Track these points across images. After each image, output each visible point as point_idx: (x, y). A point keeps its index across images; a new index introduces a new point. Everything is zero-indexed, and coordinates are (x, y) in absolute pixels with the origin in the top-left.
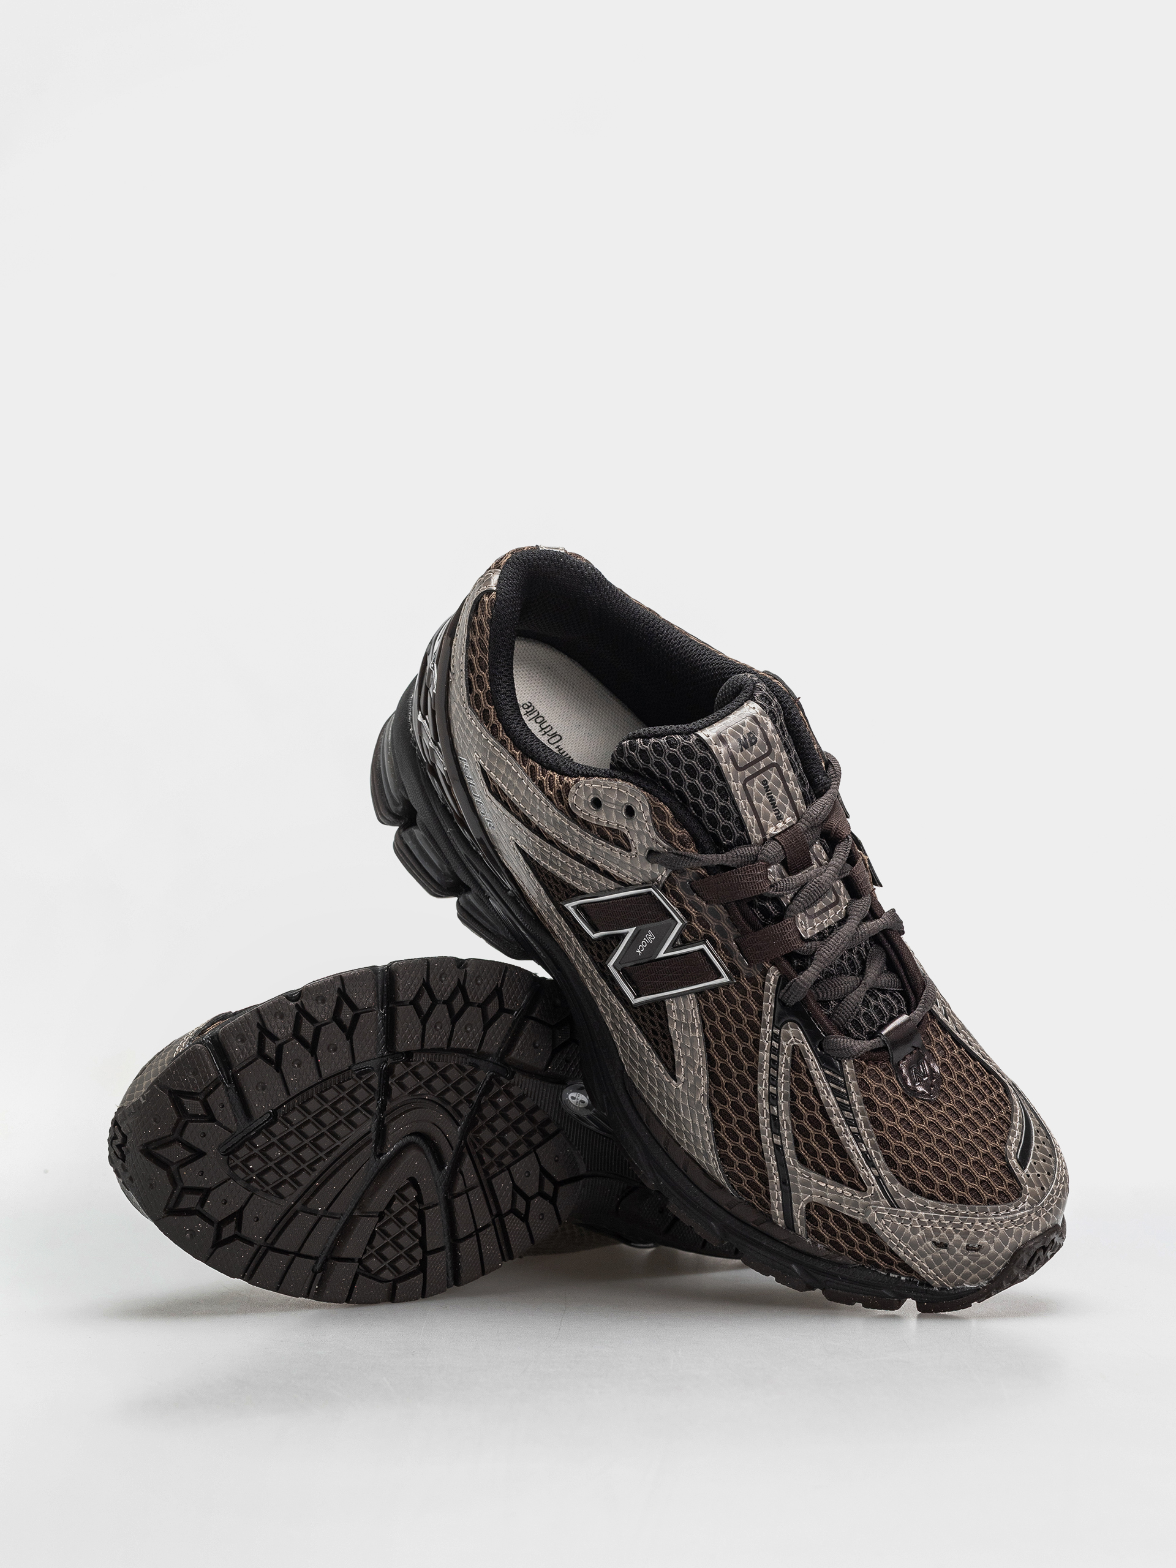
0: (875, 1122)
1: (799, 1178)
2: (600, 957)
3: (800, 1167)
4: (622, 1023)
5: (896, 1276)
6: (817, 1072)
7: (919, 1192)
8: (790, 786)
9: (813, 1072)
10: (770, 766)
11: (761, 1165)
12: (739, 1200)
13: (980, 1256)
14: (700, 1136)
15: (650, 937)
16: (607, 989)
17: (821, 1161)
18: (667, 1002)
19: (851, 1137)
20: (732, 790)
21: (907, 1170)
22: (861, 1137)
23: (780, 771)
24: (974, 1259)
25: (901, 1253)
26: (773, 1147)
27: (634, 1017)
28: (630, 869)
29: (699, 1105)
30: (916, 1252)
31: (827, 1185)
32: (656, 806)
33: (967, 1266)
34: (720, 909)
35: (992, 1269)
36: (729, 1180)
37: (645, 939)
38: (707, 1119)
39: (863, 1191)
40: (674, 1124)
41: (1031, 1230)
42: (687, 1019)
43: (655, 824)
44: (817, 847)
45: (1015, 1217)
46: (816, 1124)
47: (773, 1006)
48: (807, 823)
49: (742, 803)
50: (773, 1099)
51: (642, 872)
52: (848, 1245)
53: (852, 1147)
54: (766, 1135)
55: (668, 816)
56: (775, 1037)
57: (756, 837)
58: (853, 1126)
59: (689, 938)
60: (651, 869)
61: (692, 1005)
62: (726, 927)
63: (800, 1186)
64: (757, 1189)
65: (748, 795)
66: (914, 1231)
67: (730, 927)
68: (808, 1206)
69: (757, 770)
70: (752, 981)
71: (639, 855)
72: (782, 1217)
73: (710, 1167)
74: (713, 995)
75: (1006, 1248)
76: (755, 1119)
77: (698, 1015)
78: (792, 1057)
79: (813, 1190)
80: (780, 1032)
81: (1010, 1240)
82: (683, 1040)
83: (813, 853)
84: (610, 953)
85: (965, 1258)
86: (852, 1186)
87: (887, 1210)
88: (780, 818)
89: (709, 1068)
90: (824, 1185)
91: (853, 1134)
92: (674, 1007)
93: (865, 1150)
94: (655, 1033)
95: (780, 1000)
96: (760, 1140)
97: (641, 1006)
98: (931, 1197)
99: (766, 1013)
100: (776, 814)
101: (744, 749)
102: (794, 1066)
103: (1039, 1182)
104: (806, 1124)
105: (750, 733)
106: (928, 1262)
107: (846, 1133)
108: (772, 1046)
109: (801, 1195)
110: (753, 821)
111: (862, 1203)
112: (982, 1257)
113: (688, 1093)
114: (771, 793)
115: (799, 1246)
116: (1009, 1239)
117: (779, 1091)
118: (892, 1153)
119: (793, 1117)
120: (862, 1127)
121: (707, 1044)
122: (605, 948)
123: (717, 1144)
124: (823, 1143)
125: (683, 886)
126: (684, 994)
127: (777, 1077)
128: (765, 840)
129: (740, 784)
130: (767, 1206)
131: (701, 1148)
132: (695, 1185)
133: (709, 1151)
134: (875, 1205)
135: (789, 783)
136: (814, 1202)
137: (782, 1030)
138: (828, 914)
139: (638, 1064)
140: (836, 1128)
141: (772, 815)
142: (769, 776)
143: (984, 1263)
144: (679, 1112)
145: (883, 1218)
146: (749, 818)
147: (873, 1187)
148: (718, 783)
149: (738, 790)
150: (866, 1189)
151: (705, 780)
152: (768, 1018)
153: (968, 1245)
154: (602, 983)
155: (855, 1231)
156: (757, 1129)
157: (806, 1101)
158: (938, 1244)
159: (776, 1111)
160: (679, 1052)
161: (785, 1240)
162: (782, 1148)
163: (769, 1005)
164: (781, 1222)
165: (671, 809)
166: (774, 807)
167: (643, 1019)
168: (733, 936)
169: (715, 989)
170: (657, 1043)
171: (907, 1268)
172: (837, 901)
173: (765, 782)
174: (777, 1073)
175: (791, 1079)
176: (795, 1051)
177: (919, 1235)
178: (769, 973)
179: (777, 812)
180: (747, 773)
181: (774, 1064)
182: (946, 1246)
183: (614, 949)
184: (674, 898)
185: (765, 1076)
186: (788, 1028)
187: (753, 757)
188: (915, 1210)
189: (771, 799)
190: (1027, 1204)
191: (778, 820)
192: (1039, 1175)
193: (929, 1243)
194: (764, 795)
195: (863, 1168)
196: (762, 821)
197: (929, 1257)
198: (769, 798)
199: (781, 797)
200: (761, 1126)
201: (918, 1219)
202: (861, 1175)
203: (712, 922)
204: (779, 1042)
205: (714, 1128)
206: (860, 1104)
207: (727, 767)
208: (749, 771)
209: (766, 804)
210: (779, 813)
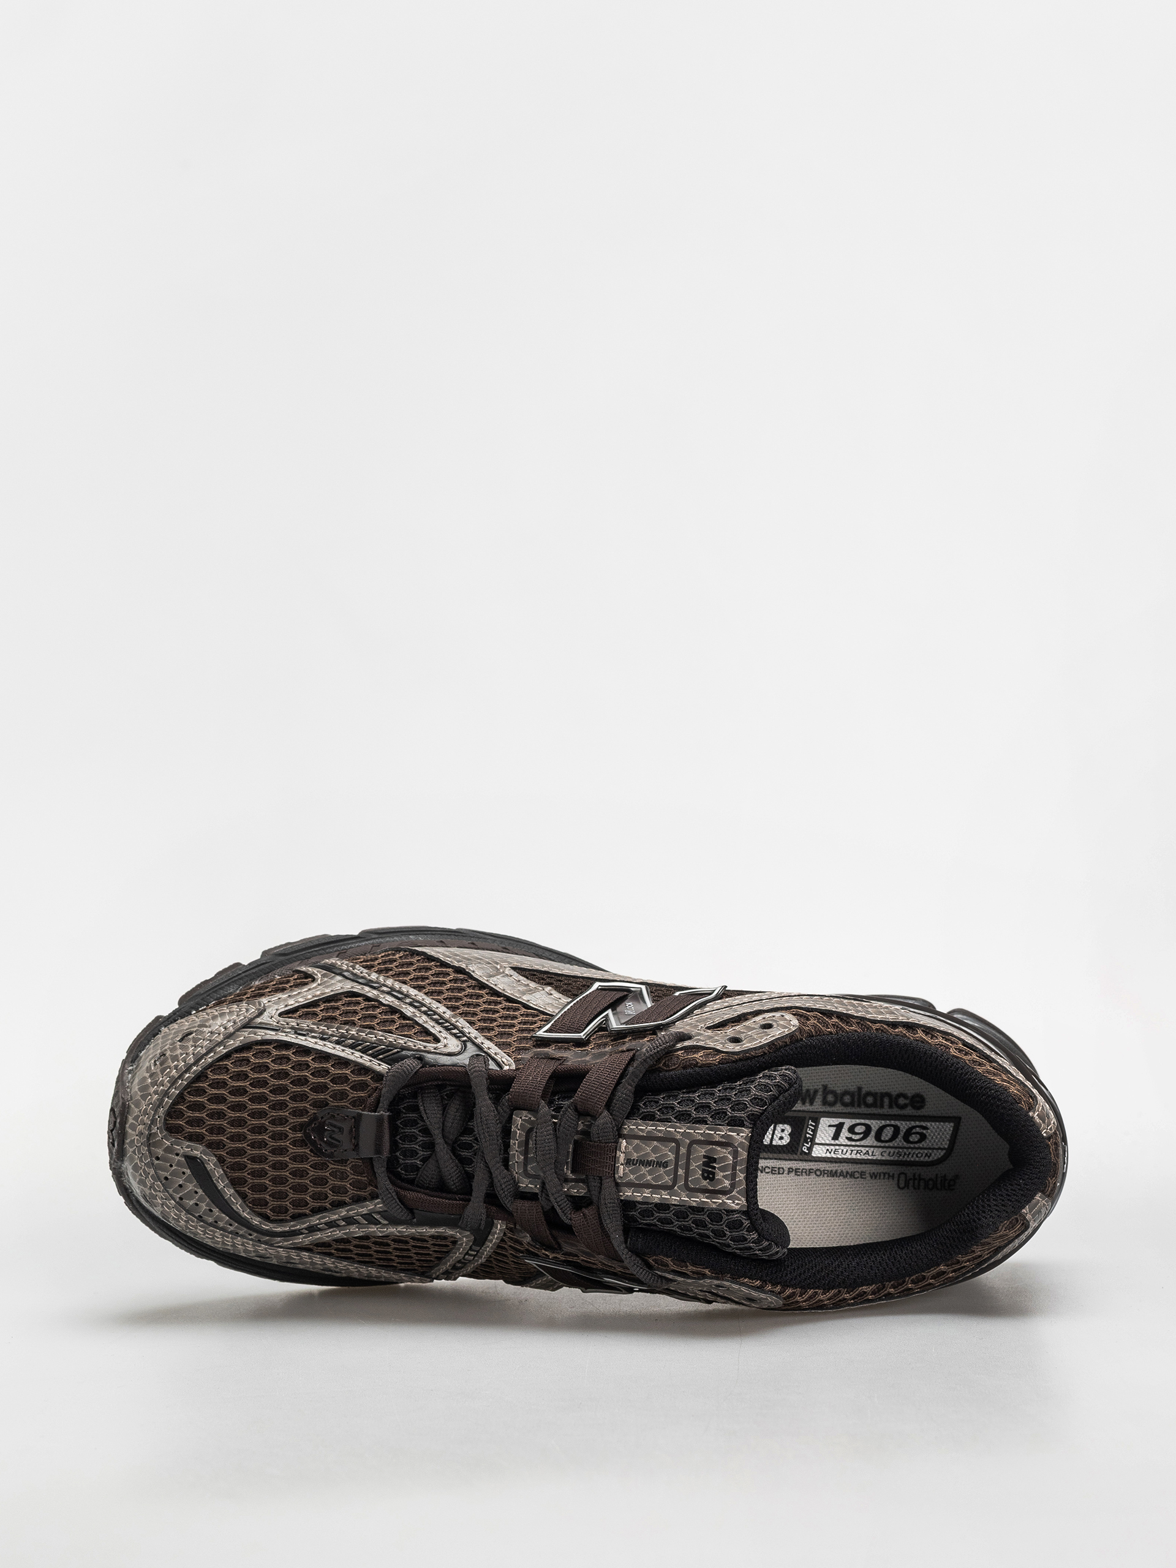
7: (238, 1050)
10: (675, 1180)
20: (679, 1124)
21: (264, 1054)
23: (665, 1187)
48: (608, 1191)
49: (661, 1128)
57: (629, 1127)
65: (666, 1139)
69: (679, 1163)
88: (629, 1162)
98: (226, 1056)
100: (634, 1160)
103: (166, 1160)
105: (714, 1177)
110: (642, 1131)
128: (621, 1134)
129: (679, 1137)
135: (650, 1192)
141: (635, 1156)
142: (668, 1174)
146: (645, 1128)
149: (676, 1131)
166: (641, 1162)
173: (665, 1165)
179: (635, 1162)
180: (683, 1150)
187: (693, 1166)
189: (649, 1163)
190: (155, 1130)
191: (628, 1159)
192: (171, 1166)
194: (656, 1157)
196: (636, 1142)
198: (651, 1161)
199: (644, 1175)
207: (701, 1131)
208: (684, 1153)
209: (647, 1154)
210: (633, 1164)
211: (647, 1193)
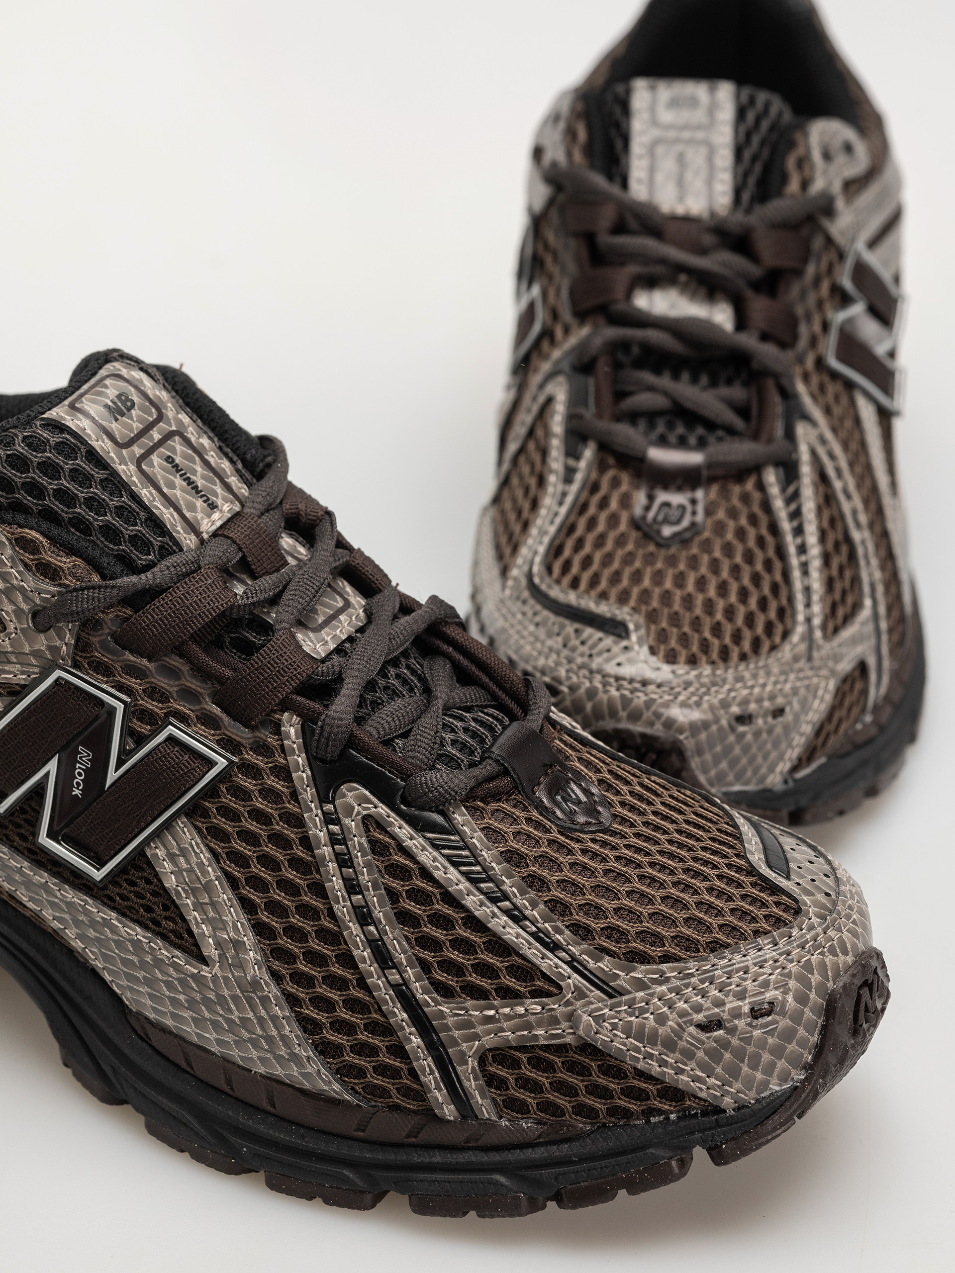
0: (534, 882)
1: (450, 1021)
2: (24, 838)
3: (445, 1003)
4: (93, 924)
5: (662, 1118)
6: (413, 841)
7: (645, 959)
8: (212, 461)
9: (408, 843)
10: (169, 435)
11: (386, 1030)
12: (372, 1110)
13: (777, 1022)
14: (274, 1033)
15: (85, 757)
16: (53, 883)
17: (474, 978)
18: (149, 853)
19: (505, 918)
20: (123, 477)
21: (611, 932)
22: (520, 912)
23: (187, 442)
24: (771, 1033)
25: (655, 1069)
26: (391, 992)
27: (109, 902)
28: (15, 660)
29: (255, 985)
30: (678, 1055)
31: (497, 1011)
32: (17, 536)
33: (763, 1048)
34: (175, 661)
35: (802, 1043)
36: (344, 1081)
37: (78, 765)
38: (276, 998)
39: (557, 995)
40: (229, 1038)
41: (837, 956)
42: (188, 862)
43: (26, 565)
44: (287, 542)
45: (807, 942)
46: (445, 923)
47: (309, 773)
48: (256, 505)
49: (146, 493)
50: (364, 917)
51: (36, 654)
52: (568, 1098)
53: (511, 932)
54: (376, 980)
55: (41, 542)
56: (329, 819)
57: (189, 541)
58: (501, 901)
59: (145, 729)
60: (45, 642)
61: (186, 833)
62: (194, 684)
63: (456, 1034)
64: (394, 1074)
65: (150, 481)
66: (661, 1020)
67: (198, 684)
68: (482, 1061)
69: (151, 444)
70: (262, 749)
71: (22, 629)
72: (450, 1101)
73: (306, 1076)
74: (213, 803)
75: (813, 995)
76: (347, 960)
77: (201, 846)
78: (367, 837)
79: (479, 1029)
80: (335, 807)
81: (813, 980)
82: (195, 897)
83: (285, 550)
84: (35, 824)
85: (757, 1033)
86: (537, 993)
87: (606, 1006)
88: (213, 506)
89: (250, 920)
90: (492, 1013)
91: (507, 912)
92: (161, 853)
93: (534, 929)
94: (149, 910)
95: (315, 758)
96: (367, 989)
97: (112, 877)
98: (666, 958)
99: (302, 789)
100: (205, 502)
101: (119, 417)
102: (378, 848)
103: (818, 888)
104: (428, 929)
105: (120, 395)
106: (702, 1066)
107: (494, 915)
108: (331, 834)
109: (464, 1046)
110: (172, 516)
111: (563, 1013)
112: (784, 1023)
113: (233, 974)
114: (185, 474)
115: (491, 1139)
116: (810, 979)
117: (368, 898)
118: (580, 918)
119: (403, 929)
120: (516, 896)
121: (233, 883)
122: (25, 820)
123: (305, 1032)
124: (466, 947)
125: (104, 646)
126: (168, 825)
127: (357, 877)
128: (202, 541)
129: (132, 467)
130: (420, 1094)
131: (283, 1052)
132: (297, 1124)
133: (297, 1050)
134: (584, 1006)
135: (208, 454)
136: (490, 1050)
137: (337, 802)
138: (340, 622)
139: (140, 974)
140: (477, 913)
141: (199, 503)
142: (173, 450)
143: (788, 1035)
144: (230, 1011)
145: (604, 1021)
146: (167, 515)
147: (570, 981)
148: (99, 475)
149: (132, 476)
150: (560, 988)
151: (76, 475)
152: (308, 794)
153: (752, 1010)
154: (42, 877)
155: (572, 1067)
156: (357, 976)
157: (417, 895)
158: (707, 1026)
159: (376, 932)
160: (195, 918)
161: (467, 1141)
162: (407, 987)
163: (302, 775)
164: (449, 1111)
165: (42, 533)
166: (198, 492)
167: (124, 898)
168: (209, 695)
169: (211, 791)
170: (158, 924)
171: (674, 1094)
172: (347, 604)
173: (169, 460)
174: (355, 872)
175: (380, 871)
176: (370, 822)
177: (670, 1023)
178: (284, 726)
179: (205, 498)
180: (137, 450)
181: (344, 861)
182: (719, 1024)
183: (39, 813)
184: (98, 674)
185: (336, 884)
186: (344, 796)
187: (137, 426)
188: (649, 988)
189: (189, 482)
190: (815, 920)
191: (212, 509)
192: (814, 880)
193: (692, 1029)
194: (176, 477)
195: (543, 958)
196: (188, 515)
197: (700, 1054)
198: (184, 480)
199: (203, 477)
200: (361, 966)
201: (660, 1000)
202: (543, 969)
203: (168, 688)
204: (337, 822)
205: (291, 1008)
206: (498, 864)
207: (103, 446)
208: (139, 447)
209: (183, 490)
210: (208, 499)
211: (213, 457)
